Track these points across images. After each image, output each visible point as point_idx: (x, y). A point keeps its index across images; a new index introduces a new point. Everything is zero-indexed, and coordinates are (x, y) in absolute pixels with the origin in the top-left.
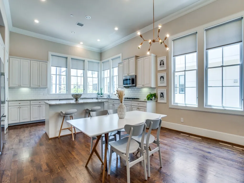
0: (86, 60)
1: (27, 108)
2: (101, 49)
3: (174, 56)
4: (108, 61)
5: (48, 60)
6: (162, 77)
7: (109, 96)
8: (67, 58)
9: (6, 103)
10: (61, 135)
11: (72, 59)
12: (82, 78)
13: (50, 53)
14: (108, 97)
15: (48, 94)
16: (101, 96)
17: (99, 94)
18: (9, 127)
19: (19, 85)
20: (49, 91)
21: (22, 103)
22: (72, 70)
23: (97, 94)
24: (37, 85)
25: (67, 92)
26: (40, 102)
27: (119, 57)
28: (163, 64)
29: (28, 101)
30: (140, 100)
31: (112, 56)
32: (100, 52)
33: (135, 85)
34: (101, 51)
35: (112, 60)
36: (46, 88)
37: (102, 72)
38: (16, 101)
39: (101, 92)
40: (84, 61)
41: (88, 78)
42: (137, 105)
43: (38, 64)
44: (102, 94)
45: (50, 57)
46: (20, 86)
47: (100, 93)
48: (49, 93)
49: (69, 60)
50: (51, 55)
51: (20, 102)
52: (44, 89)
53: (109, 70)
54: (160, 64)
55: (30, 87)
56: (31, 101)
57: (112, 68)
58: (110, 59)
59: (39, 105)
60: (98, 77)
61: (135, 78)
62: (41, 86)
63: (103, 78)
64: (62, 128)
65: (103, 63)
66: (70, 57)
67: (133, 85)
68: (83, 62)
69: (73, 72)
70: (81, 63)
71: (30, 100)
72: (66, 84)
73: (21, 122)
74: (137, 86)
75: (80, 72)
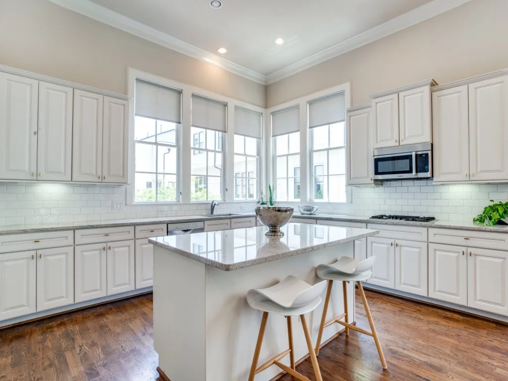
0: (232, 103)
1: (64, 256)
4: (297, 107)
5: (126, 93)
7: (310, 210)
8: (180, 92)
11: (194, 96)
12: (219, 156)
13: (134, 74)
14: (306, 212)
15: (126, 204)
17: (262, 204)
19: (35, 173)
20: (129, 194)
21: (47, 240)
22: (193, 130)
23: (259, 202)
24: (94, 173)
25: (181, 197)
26: (107, 235)
27: (342, 94)
29: (67, 232)
30: (436, 223)
31: (309, 94)
32: (264, 83)
33: (428, 174)
34: (266, 81)
35: (311, 103)
36: (119, 185)
37: (271, 139)
38: (25, 232)
39: (271, 198)
41: (235, 156)
42: (462, 241)
43: (98, 103)
45: (134, 87)
46: (37, 178)
48: (128, 203)
49: (187, 97)
50: (137, 80)
52: (113, 187)
53: (298, 134)
55: (71, 182)
56: (76, 231)
57: (310, 128)
58: (302, 101)
59: (104, 245)
60: (259, 154)
61: (430, 153)
62: (107, 179)
63: (273, 158)
65: (273, 113)
66: (188, 91)
67: (421, 175)
68: (221, 107)
70: (218, 111)
71: (74, 229)
72: (178, 174)
74: (435, 179)
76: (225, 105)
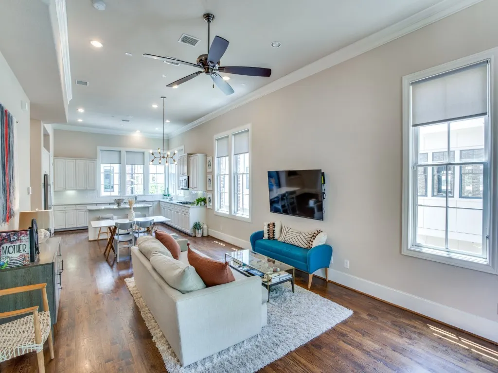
0: (147, 152)
1: (73, 213)
2: (168, 134)
5: (96, 158)
8: (120, 152)
9: (53, 207)
10: (100, 238)
11: (126, 152)
12: (142, 175)
13: (99, 148)
17: (165, 195)
18: (55, 232)
20: (98, 193)
21: (68, 208)
22: (127, 166)
24: (84, 187)
25: (120, 193)
28: (210, 165)
34: (168, 137)
35: (178, 151)
36: (93, 190)
38: (62, 205)
41: (150, 174)
43: (84, 163)
44: (168, 196)
45: (100, 154)
46: (65, 189)
47: (167, 194)
48: (98, 196)
49: (123, 154)
50: (101, 150)
51: (65, 206)
52: (91, 191)
55: (76, 190)
56: (77, 205)
59: (86, 210)
60: (165, 172)
61: (187, 180)
62: (88, 188)
64: (101, 232)
70: (140, 157)
72: (120, 184)
73: (67, 227)
76: (143, 153)
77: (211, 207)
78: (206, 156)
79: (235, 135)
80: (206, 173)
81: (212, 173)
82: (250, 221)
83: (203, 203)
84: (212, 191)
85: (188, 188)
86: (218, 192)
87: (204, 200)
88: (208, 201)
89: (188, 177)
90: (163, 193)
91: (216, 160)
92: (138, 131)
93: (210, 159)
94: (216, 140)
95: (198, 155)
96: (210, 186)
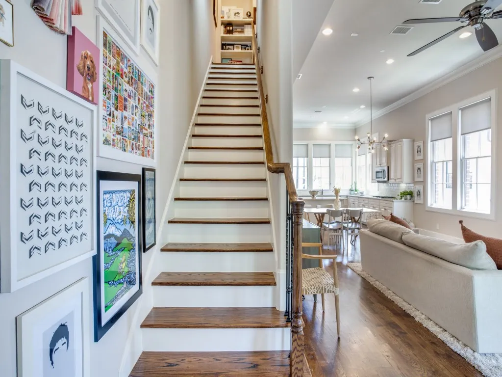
0: (333, 144)
2: (355, 123)
3: (431, 141)
6: (419, 169)
7: (362, 193)
8: (307, 145)
12: (328, 169)
14: (361, 195)
16: (356, 193)
17: (352, 191)
22: (314, 159)
23: (350, 190)
25: (308, 187)
28: (420, 152)
32: (354, 128)
37: (358, 157)
39: (356, 188)
40: (330, 145)
44: (356, 191)
47: (354, 189)
49: (311, 147)
53: (365, 156)
54: (418, 152)
57: (369, 153)
60: (352, 165)
63: (359, 167)
66: (310, 143)
68: (328, 147)
69: (316, 162)
70: (326, 149)
75: (325, 161)
77: (421, 202)
78: (414, 141)
79: (462, 110)
80: (414, 161)
81: (424, 160)
82: (493, 218)
83: (408, 197)
84: (424, 183)
85: (388, 179)
86: (432, 183)
87: (411, 194)
88: (415, 194)
89: (388, 168)
90: (350, 188)
91: (430, 144)
92: (325, 123)
93: (419, 144)
94: (430, 120)
95: (404, 140)
96: (419, 177)
